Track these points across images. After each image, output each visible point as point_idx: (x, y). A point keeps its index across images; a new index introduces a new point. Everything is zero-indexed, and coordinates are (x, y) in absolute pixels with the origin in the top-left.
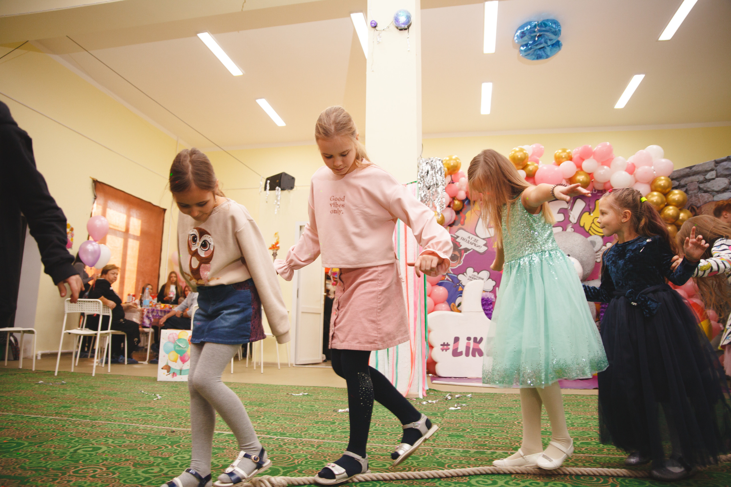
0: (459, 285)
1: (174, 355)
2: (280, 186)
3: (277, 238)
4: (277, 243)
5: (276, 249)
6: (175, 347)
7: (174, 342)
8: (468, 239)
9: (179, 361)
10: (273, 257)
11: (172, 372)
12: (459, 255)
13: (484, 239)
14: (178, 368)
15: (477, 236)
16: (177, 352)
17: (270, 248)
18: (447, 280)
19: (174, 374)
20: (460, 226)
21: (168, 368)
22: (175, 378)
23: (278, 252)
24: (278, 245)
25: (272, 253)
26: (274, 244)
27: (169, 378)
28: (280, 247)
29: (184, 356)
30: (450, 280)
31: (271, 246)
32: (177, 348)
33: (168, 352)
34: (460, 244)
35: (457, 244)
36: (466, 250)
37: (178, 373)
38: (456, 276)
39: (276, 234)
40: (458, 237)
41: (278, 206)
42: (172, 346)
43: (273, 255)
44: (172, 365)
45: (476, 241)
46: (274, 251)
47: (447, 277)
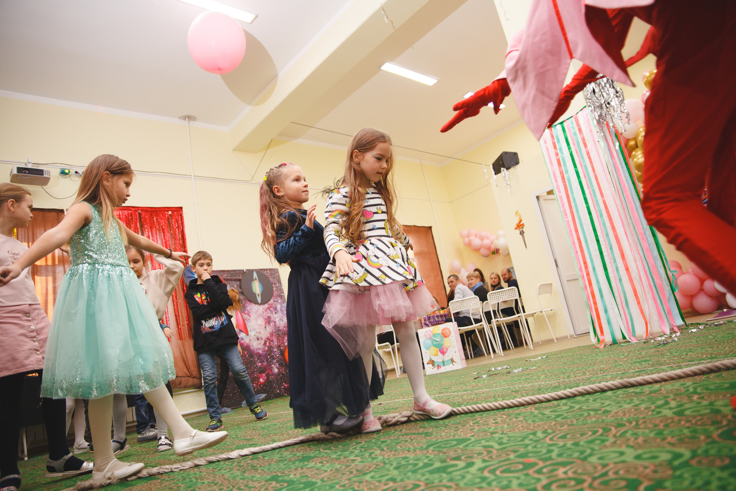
1: (434, 350)
2: (504, 167)
3: (519, 216)
4: (521, 221)
5: (521, 227)
6: (432, 343)
7: (431, 338)
9: (439, 353)
10: (521, 236)
11: (436, 365)
14: (441, 361)
16: (436, 346)
17: (516, 229)
19: (439, 367)
21: (432, 362)
22: (440, 369)
23: (524, 229)
24: (521, 223)
25: (519, 232)
26: (518, 223)
27: (435, 371)
28: (524, 224)
29: (442, 349)
31: (516, 226)
32: (435, 343)
33: (428, 349)
37: (442, 365)
39: (516, 213)
41: (509, 186)
42: (429, 342)
43: (520, 234)
44: (434, 358)
46: (520, 230)
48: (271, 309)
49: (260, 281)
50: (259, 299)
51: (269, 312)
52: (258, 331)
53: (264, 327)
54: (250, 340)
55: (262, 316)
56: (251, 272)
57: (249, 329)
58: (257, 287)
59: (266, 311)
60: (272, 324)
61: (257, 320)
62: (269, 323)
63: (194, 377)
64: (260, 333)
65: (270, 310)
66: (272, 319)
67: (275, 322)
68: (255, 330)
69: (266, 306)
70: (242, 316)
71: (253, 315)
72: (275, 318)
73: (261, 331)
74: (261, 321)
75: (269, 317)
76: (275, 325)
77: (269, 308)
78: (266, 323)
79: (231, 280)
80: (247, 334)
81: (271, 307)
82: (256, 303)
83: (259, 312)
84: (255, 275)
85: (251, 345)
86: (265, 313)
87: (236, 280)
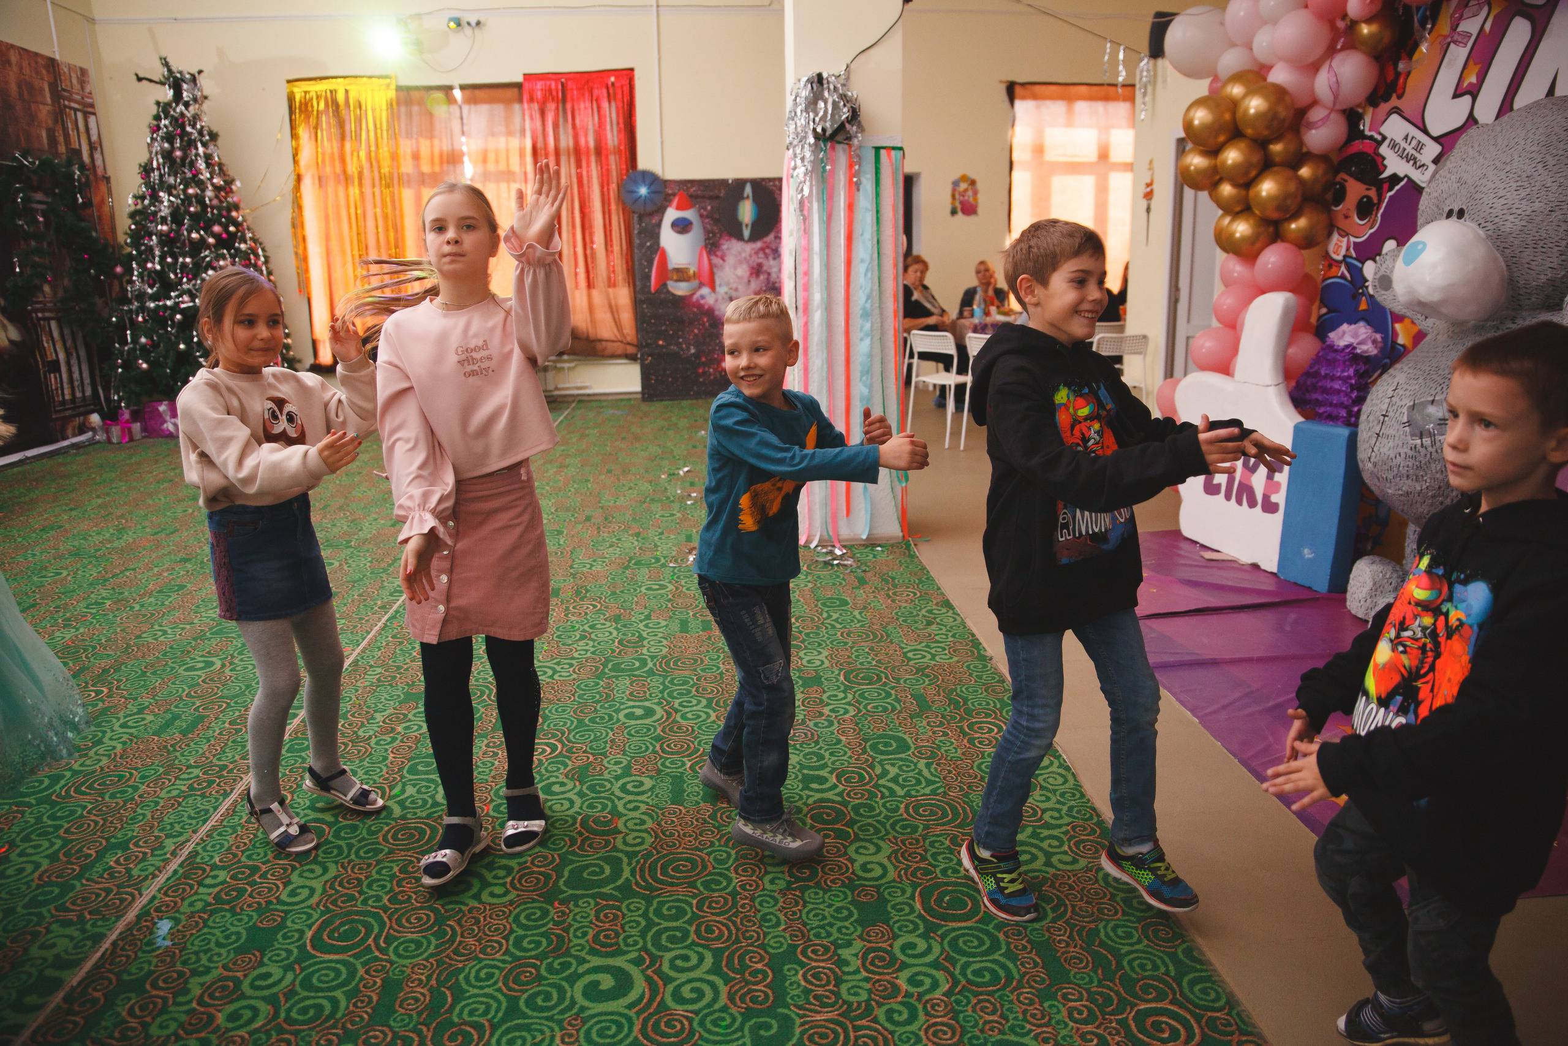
0: (1363, 294)
8: (1403, 144)
12: (1375, 200)
13: (1436, 139)
15: (1425, 131)
18: (1343, 277)
20: (1394, 102)
28: (1154, 192)
30: (1349, 278)
34: (1385, 162)
35: (1379, 160)
36: (1395, 179)
38: (1360, 265)
39: (1150, 163)
40: (1384, 138)
43: (1146, 208)
45: (1420, 147)
46: (1148, 201)
47: (1343, 268)
48: (767, 251)
49: (756, 200)
50: (746, 233)
51: (761, 255)
52: (734, 286)
53: (746, 280)
54: (716, 301)
55: (748, 262)
56: (740, 183)
57: (718, 282)
58: (747, 212)
59: (757, 253)
60: (762, 277)
61: (735, 268)
62: (757, 276)
63: (629, 344)
64: (736, 290)
65: (765, 253)
66: (765, 268)
67: (769, 274)
68: (728, 284)
69: (759, 244)
70: (710, 260)
71: (731, 260)
72: (771, 267)
73: (740, 287)
74: (743, 271)
75: (760, 265)
76: (768, 279)
77: (762, 249)
78: (751, 274)
79: (703, 197)
80: (713, 288)
81: (768, 247)
82: (740, 238)
83: (743, 255)
84: (748, 190)
85: (716, 307)
86: (754, 258)
87: (711, 198)
